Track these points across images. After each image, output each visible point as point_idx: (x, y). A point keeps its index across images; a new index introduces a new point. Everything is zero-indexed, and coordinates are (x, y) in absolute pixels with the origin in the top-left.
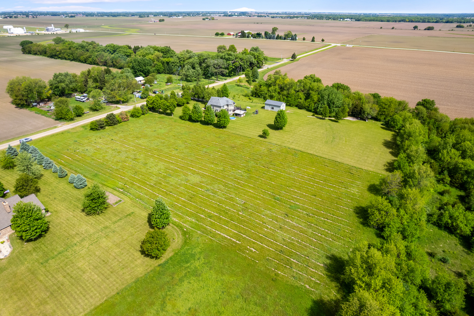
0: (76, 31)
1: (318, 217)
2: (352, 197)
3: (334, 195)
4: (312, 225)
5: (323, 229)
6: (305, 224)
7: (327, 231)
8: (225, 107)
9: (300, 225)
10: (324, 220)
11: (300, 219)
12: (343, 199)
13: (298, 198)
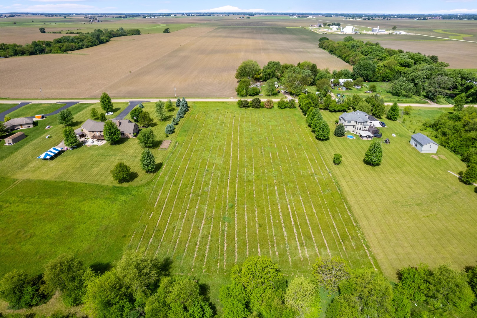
0: (396, 34)
1: (225, 239)
2: (288, 254)
3: (276, 239)
4: (210, 238)
5: (208, 247)
6: (206, 233)
7: (207, 250)
8: (353, 123)
9: (203, 230)
10: (224, 244)
11: (212, 229)
12: (276, 248)
13: (246, 217)
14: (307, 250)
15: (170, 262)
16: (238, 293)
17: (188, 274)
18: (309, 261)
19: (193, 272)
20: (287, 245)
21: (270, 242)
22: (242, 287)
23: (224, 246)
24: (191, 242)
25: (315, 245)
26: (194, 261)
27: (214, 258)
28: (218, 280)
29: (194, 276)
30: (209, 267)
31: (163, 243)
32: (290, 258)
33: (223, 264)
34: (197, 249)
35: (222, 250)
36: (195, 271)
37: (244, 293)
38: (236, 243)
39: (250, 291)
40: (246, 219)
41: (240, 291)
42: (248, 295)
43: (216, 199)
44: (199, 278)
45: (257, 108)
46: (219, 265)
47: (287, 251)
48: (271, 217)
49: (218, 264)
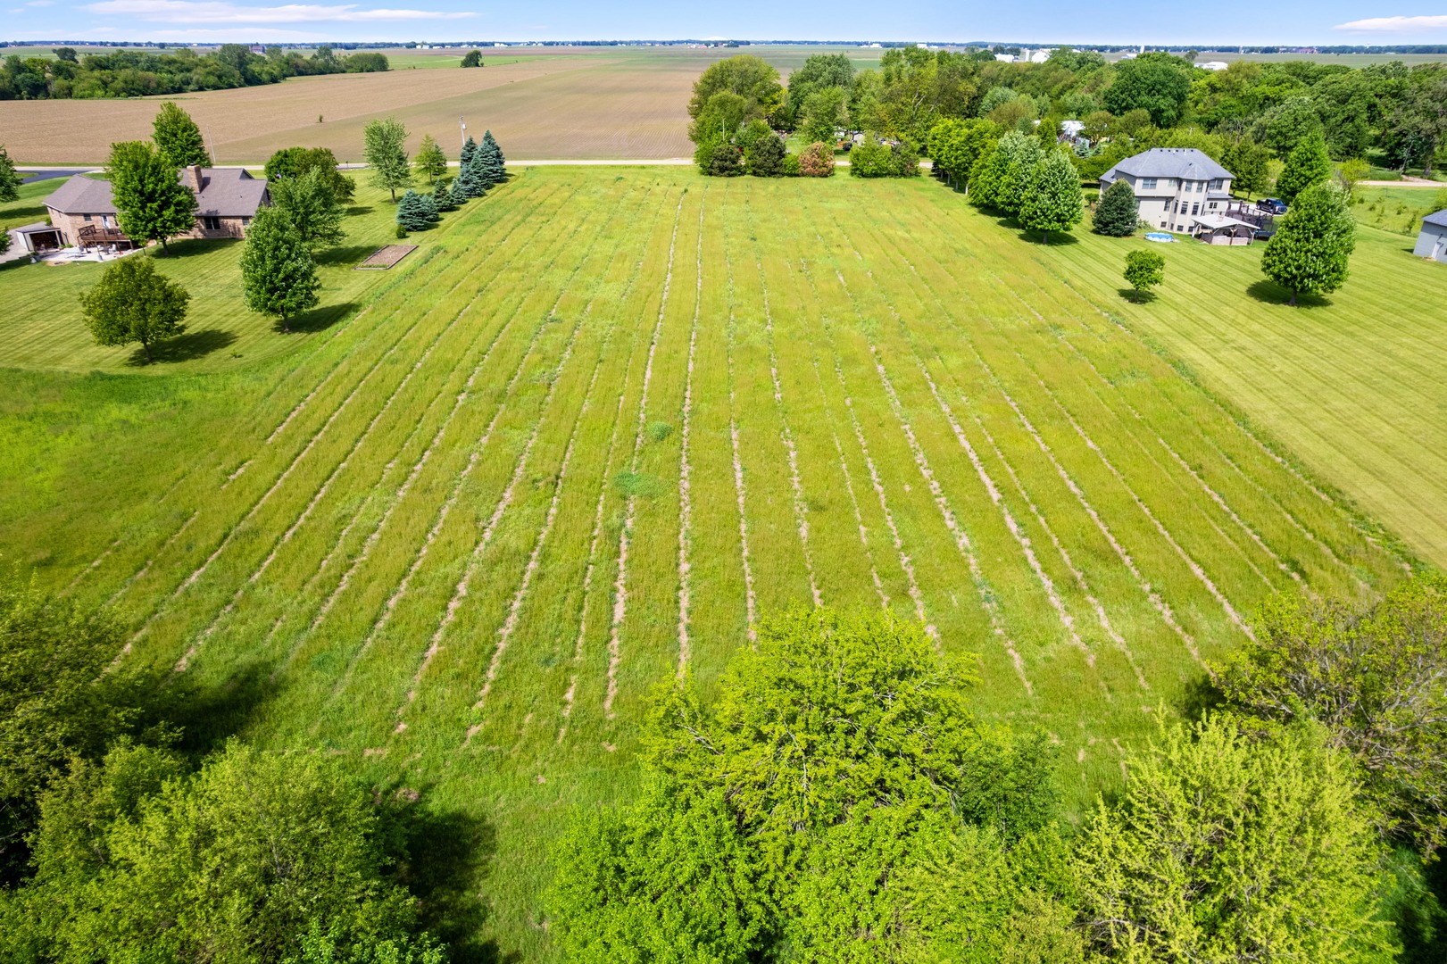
1: (622, 567)
2: (998, 631)
3: (912, 563)
4: (532, 565)
5: (517, 605)
6: (514, 542)
7: (512, 620)
8: (1164, 188)
9: (498, 532)
10: (615, 590)
11: (551, 524)
12: (919, 603)
13: (739, 475)
14: (1108, 614)
15: (266, 685)
16: (690, 867)
17: (369, 752)
18: (1138, 670)
19: (397, 741)
20: (983, 592)
21: (883, 576)
22: (724, 816)
23: (612, 602)
24: (422, 584)
25: (1147, 588)
26: (419, 677)
27: (547, 662)
28: (557, 790)
29: (405, 764)
30: (509, 707)
31: (259, 590)
32: (1017, 656)
33: (598, 692)
34: (451, 618)
35: (604, 622)
36: (413, 733)
37: (741, 867)
38: (683, 584)
39: (788, 851)
40: (739, 483)
41: (706, 843)
42: (770, 876)
43: (584, 409)
44: (431, 777)
45: (771, 174)
46: (577, 696)
47: (989, 620)
48: (874, 473)
49: (569, 696)
